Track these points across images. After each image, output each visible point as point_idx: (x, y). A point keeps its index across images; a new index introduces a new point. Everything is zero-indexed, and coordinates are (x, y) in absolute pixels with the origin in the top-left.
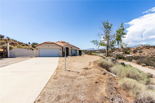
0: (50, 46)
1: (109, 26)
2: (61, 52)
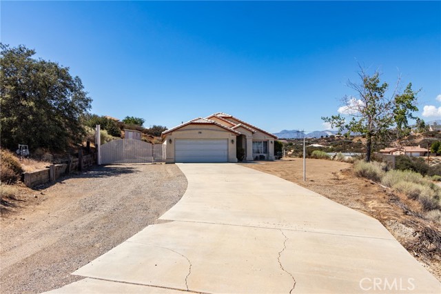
0: (203, 131)
2: (233, 148)
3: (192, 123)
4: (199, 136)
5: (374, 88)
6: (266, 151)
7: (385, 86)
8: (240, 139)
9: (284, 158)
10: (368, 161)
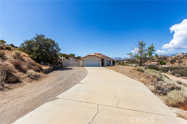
0: (92, 58)
1: (143, 44)
2: (101, 62)
3: (89, 55)
4: (91, 59)
5: (142, 45)
6: (110, 63)
7: (145, 44)
8: (103, 60)
9: (115, 65)
10: (140, 66)
